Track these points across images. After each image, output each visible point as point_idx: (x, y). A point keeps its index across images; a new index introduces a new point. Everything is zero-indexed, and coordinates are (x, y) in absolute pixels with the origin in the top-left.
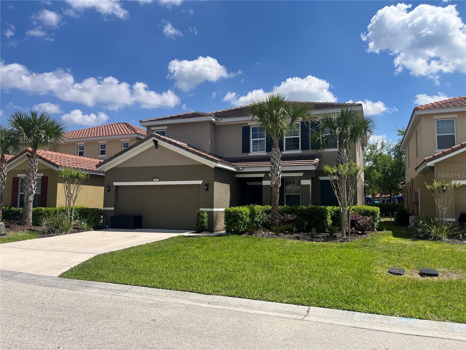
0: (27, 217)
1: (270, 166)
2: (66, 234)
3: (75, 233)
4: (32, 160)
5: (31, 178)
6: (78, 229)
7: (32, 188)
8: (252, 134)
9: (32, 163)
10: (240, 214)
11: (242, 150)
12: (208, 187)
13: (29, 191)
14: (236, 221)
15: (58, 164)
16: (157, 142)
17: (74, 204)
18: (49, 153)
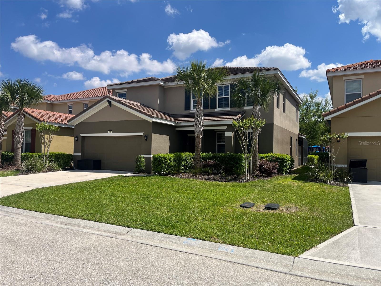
0: (17, 160)
1: (194, 121)
2: (39, 173)
3: (48, 172)
4: (20, 117)
5: (19, 131)
6: (51, 170)
7: (20, 138)
8: (193, 94)
9: (19, 119)
10: (163, 159)
11: (185, 108)
12: (147, 138)
13: (17, 140)
14: (160, 165)
15: (42, 119)
16: (111, 102)
17: (48, 151)
18: (39, 111)
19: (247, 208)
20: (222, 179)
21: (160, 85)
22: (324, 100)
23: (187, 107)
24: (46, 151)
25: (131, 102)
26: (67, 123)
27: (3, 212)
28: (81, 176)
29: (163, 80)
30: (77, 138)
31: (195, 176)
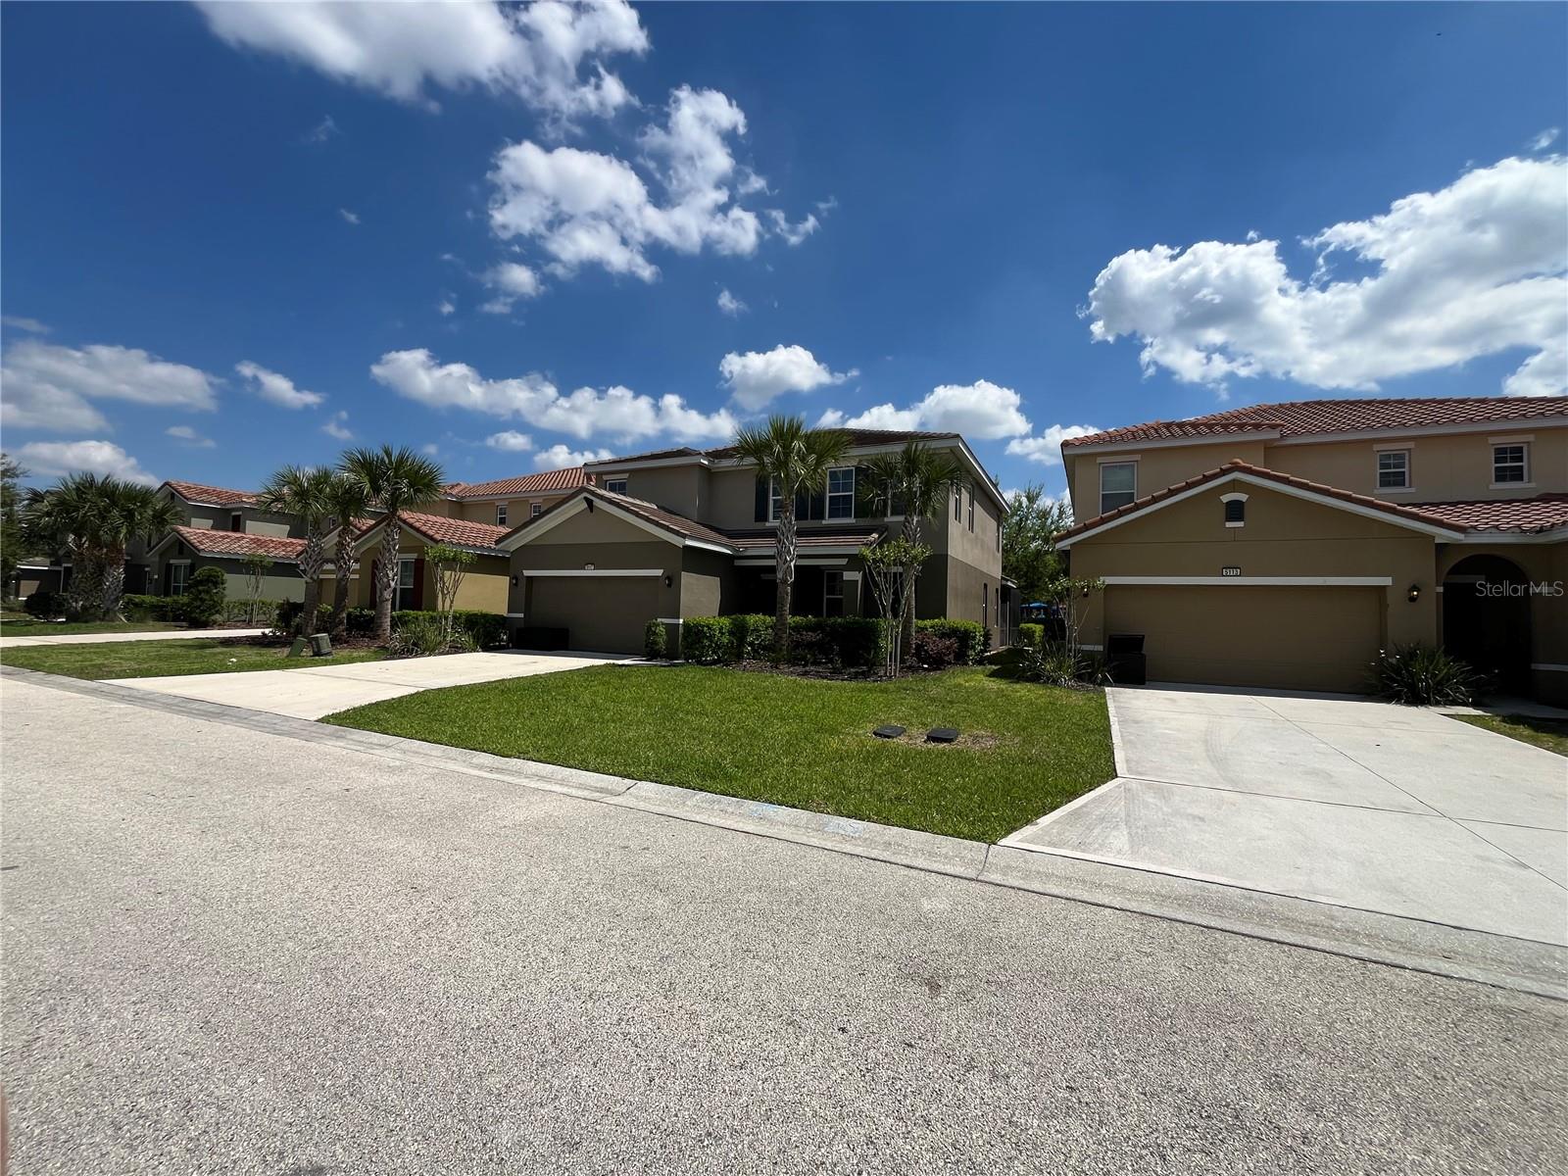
0: (381, 626)
2: (430, 655)
3: (450, 654)
4: (389, 530)
5: (387, 562)
6: (456, 649)
8: (773, 487)
9: (388, 535)
10: (705, 629)
12: (671, 581)
13: (384, 583)
14: (700, 641)
15: (438, 537)
16: (592, 501)
17: (451, 607)
18: (432, 518)
19: (889, 737)
20: (835, 673)
21: (702, 466)
22: (1056, 506)
23: (761, 515)
24: (447, 608)
25: (638, 502)
26: (493, 546)
27: (351, 742)
28: (525, 664)
29: (708, 455)
30: (517, 579)
31: (777, 668)
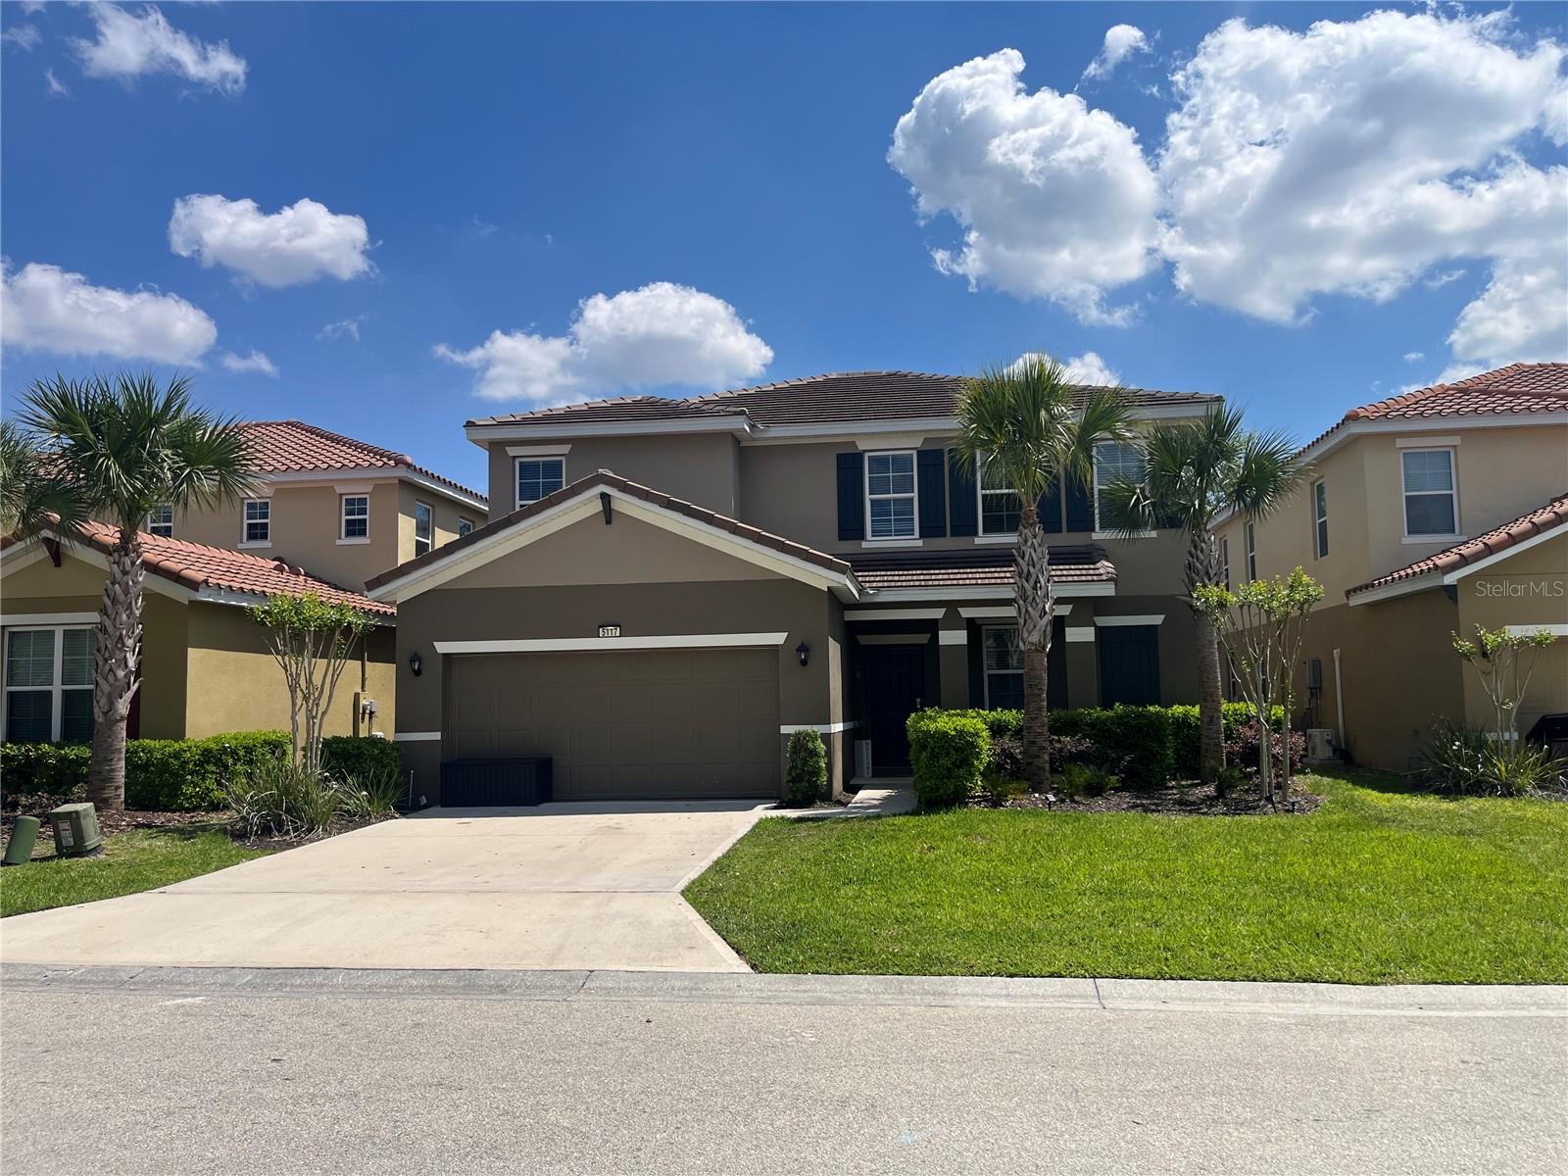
1: (1012, 581)
4: (126, 561)
5: (124, 632)
7: (126, 666)
8: (869, 477)
11: (839, 530)
15: (196, 575)
16: (611, 498)
23: (852, 527)
30: (420, 660)
